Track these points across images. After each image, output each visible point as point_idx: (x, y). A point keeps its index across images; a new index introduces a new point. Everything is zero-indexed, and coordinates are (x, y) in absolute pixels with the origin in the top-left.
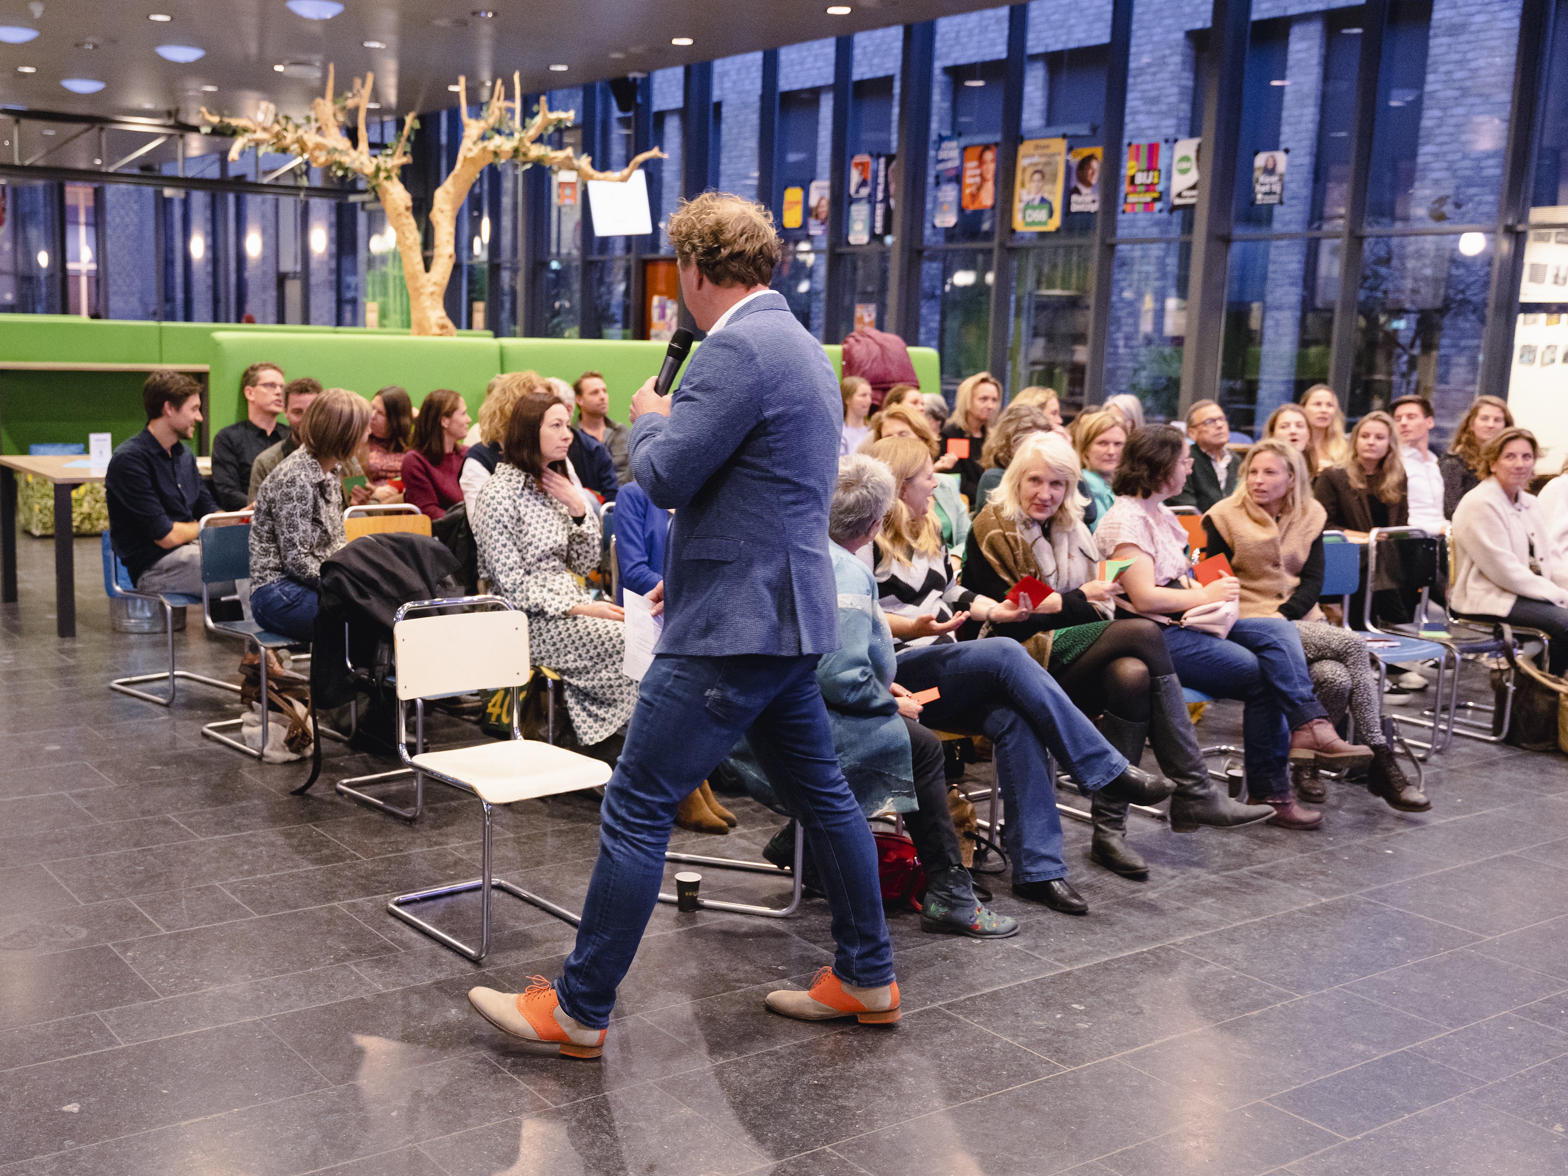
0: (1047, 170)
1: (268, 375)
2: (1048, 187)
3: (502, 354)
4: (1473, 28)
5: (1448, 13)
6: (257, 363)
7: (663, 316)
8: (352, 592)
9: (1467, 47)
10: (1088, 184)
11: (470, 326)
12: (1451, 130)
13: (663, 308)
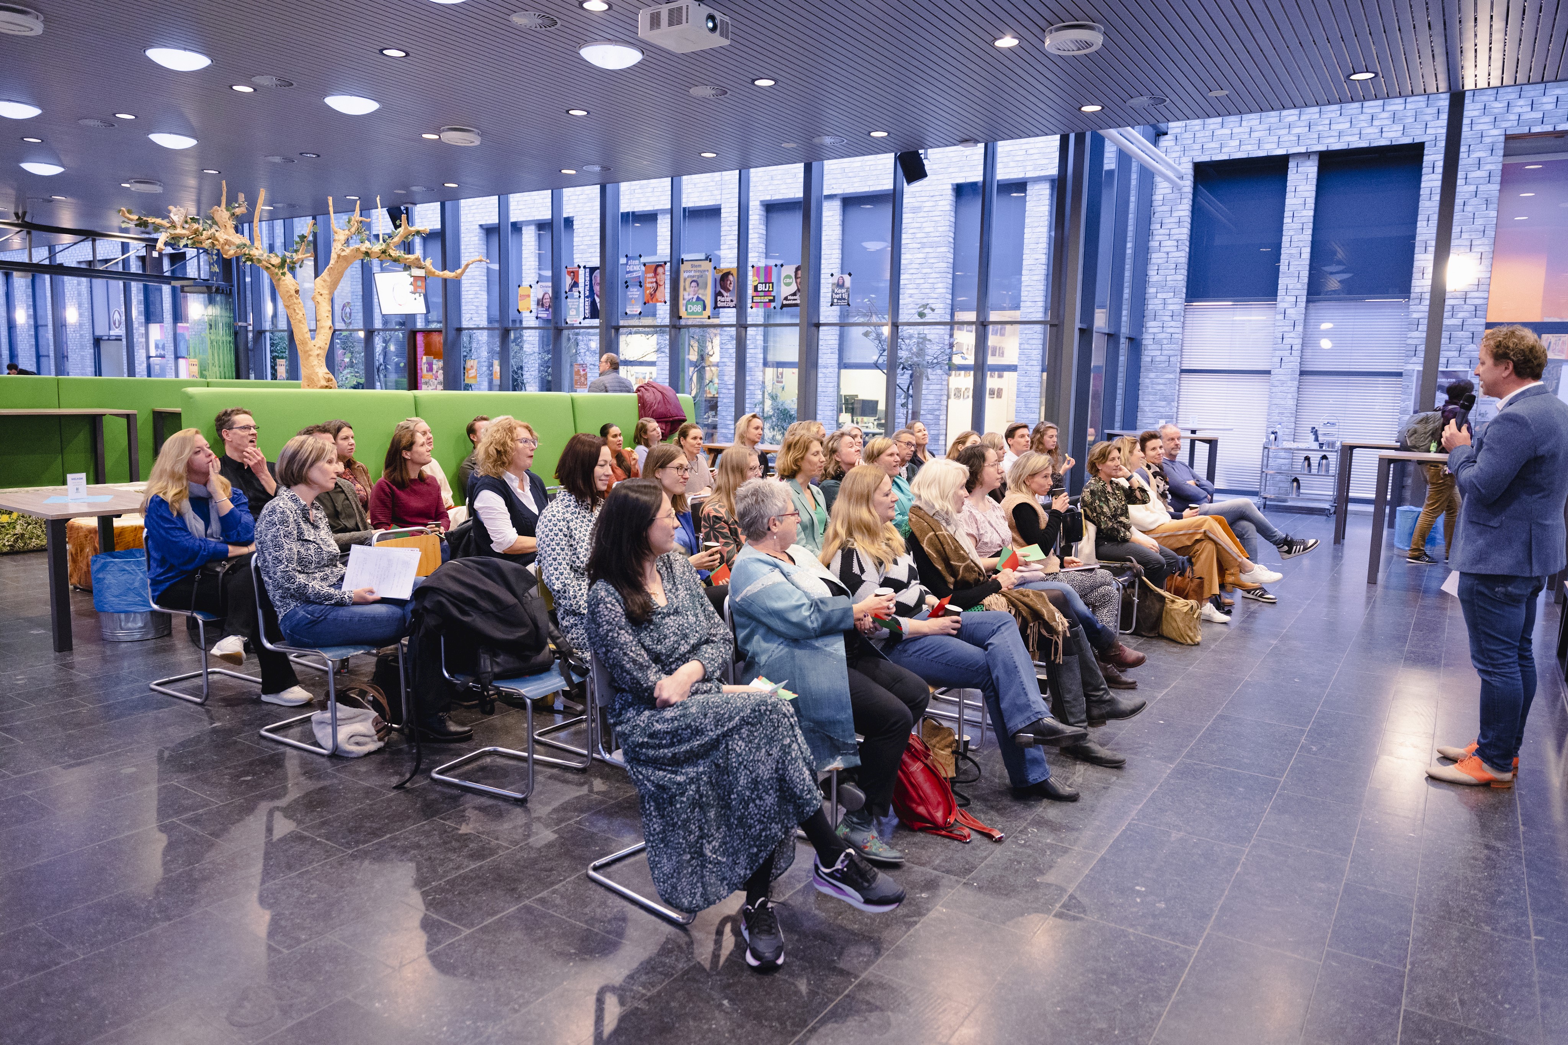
0: (699, 280)
1: (241, 419)
2: (701, 291)
3: (416, 401)
4: (926, 209)
5: (911, 200)
6: (229, 410)
7: (430, 369)
8: (455, 612)
9: (922, 220)
10: (728, 290)
11: (274, 377)
12: (917, 266)
13: (430, 365)
